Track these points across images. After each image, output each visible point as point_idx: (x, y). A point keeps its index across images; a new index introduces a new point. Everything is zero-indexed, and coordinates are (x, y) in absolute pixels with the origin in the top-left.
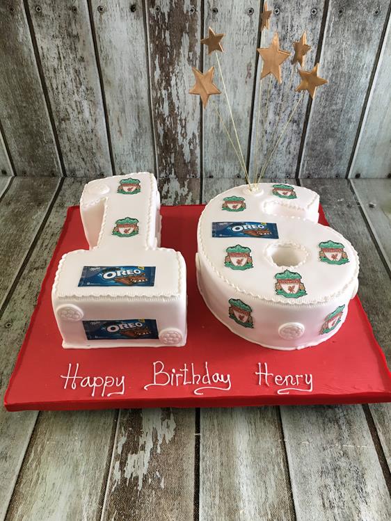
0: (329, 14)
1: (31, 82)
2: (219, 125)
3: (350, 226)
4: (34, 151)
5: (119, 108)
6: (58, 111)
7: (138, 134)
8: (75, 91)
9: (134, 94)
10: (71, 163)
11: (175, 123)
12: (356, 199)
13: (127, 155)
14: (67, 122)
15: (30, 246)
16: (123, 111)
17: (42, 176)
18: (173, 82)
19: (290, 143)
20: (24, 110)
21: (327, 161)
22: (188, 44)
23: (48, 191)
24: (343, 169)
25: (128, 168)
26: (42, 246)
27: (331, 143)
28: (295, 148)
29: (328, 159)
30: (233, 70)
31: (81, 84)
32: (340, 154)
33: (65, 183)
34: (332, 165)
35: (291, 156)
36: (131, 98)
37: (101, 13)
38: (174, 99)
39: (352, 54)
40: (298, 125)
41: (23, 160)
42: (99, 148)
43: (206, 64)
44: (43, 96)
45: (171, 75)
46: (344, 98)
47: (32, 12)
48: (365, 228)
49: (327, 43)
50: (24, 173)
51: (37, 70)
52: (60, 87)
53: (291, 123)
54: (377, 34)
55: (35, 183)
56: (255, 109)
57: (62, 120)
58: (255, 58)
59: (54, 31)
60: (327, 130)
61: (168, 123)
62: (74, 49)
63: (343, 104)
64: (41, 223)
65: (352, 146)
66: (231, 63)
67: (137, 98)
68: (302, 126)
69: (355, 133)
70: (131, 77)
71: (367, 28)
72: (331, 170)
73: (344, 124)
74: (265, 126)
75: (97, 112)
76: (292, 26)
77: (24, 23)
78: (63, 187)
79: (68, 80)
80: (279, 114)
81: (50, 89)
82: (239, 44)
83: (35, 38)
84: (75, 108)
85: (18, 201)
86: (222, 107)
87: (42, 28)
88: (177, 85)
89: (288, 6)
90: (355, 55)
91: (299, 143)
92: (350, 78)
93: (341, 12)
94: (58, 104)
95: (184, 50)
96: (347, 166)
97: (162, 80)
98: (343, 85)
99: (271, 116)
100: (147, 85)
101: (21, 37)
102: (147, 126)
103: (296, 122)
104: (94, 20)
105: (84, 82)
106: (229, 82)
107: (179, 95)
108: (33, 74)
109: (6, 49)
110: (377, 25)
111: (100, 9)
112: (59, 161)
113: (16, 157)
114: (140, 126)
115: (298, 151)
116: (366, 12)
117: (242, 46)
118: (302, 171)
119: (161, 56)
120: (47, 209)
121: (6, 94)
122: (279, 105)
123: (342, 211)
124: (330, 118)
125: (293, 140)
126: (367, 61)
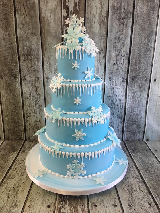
0: (128, 80)
1: (18, 103)
3: (149, 158)
4: (15, 129)
6: (27, 113)
8: (35, 106)
10: (29, 134)
14: (30, 117)
15: (8, 169)
17: (16, 140)
19: (118, 126)
20: (14, 113)
21: (134, 134)
23: (18, 146)
26: (14, 169)
27: (134, 126)
29: (134, 133)
31: (37, 104)
32: (139, 131)
33: (26, 142)
34: (136, 135)
35: (119, 131)
37: (47, 79)
39: (138, 93)
40: (121, 119)
41: (9, 133)
44: (22, 108)
46: (138, 109)
47: (22, 78)
48: (156, 160)
49: (129, 90)
50: (9, 138)
51: (21, 98)
52: (29, 104)
53: (118, 118)
54: (147, 87)
55: (13, 143)
57: (28, 116)
59: (29, 85)
60: (133, 121)
62: (36, 91)
63: (138, 111)
64: (14, 159)
65: (144, 128)
68: (123, 119)
69: (144, 123)
71: (143, 85)
72: (136, 137)
73: (139, 119)
75: (42, 114)
76: (116, 84)
77: (19, 82)
78: (25, 144)
79: (32, 102)
80: (113, 115)
81: (25, 105)
83: (22, 87)
84: (34, 112)
85: (5, 150)
87: (25, 84)
89: (114, 78)
90: (140, 94)
91: (122, 126)
92: (139, 102)
93: (133, 80)
94: (27, 111)
96: (142, 136)
98: (136, 105)
101: (17, 86)
103: (120, 118)
104: (45, 82)
105: (39, 103)
108: (19, 100)
109: (10, 90)
110: (147, 84)
111: (47, 78)
112: (24, 133)
113: (6, 132)
115: (122, 129)
116: (141, 79)
118: (125, 137)
120: (17, 153)
121: (7, 107)
122: (113, 112)
123: (144, 152)
124: (133, 117)
125: (119, 125)
126: (144, 96)
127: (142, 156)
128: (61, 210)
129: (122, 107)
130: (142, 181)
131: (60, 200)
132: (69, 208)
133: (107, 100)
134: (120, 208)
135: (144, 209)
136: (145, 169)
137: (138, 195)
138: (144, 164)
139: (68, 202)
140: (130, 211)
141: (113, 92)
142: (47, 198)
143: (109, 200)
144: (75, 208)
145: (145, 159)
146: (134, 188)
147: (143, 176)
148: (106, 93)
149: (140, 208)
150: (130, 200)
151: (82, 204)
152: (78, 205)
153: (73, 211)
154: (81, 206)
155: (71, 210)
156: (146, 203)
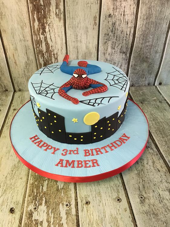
2: (78, 57)
3: (165, 114)
5: (14, 48)
7: (27, 64)
9: (22, 38)
11: (50, 56)
12: (163, 97)
13: (22, 77)
16: (16, 49)
18: (47, 30)
19: (121, 66)
21: (143, 76)
22: (55, 4)
24: (152, 80)
25: (23, 85)
27: (145, 65)
28: (124, 69)
29: (143, 74)
30: (85, 21)
32: (150, 71)
34: (146, 78)
36: (21, 40)
38: (48, 41)
39: (158, 9)
40: (126, 55)
42: (3, 74)
43: (67, 17)
45: (45, 25)
46: (153, 38)
49: (143, 3)
53: (121, 54)
56: (99, 46)
58: (99, 13)
60: (143, 58)
61: (46, 56)
63: (153, 41)
65: (158, 67)
66: (83, 16)
67: (24, 41)
68: (128, 55)
69: (160, 59)
70: (19, 27)
72: (145, 81)
73: (153, 54)
74: (106, 56)
80: (114, 49)
82: (88, 3)
86: (79, 45)
88: (49, 31)
90: (160, 10)
91: (126, 66)
92: (157, 25)
95: (53, 8)
96: (154, 78)
97: (40, 28)
98: (152, 30)
99: (110, 50)
100: (30, 31)
102: (33, 59)
103: (125, 53)
106: (83, 29)
107: (51, 38)
114: (28, 59)
115: (126, 70)
117: (89, 5)
119: (38, 12)
122: (114, 43)
123: (157, 105)
124: (145, 51)
125: (123, 64)
126: (167, 15)
127: (155, 111)
128: (32, 216)
129: (130, 35)
130: (157, 152)
131: (31, 198)
132: (46, 211)
133: (105, 23)
134: (127, 203)
135: (163, 203)
136: (160, 131)
137: (153, 177)
138: (158, 123)
139: (44, 199)
140: (143, 209)
141: (115, 8)
142: (10, 195)
143: (109, 191)
144: (55, 210)
145: (159, 115)
146: (146, 165)
147: (157, 144)
148: (103, 9)
149: (157, 202)
150: (141, 187)
151: (66, 202)
152: (61, 204)
153: (52, 215)
154: (65, 206)
155: (48, 214)
156: (165, 192)
